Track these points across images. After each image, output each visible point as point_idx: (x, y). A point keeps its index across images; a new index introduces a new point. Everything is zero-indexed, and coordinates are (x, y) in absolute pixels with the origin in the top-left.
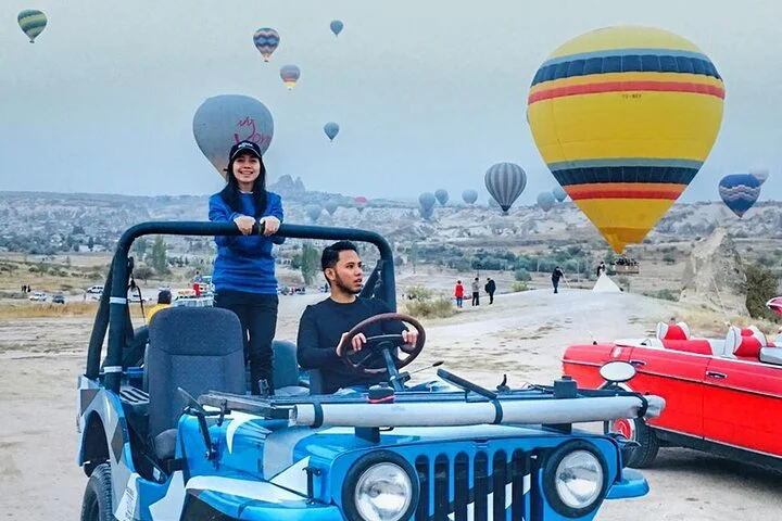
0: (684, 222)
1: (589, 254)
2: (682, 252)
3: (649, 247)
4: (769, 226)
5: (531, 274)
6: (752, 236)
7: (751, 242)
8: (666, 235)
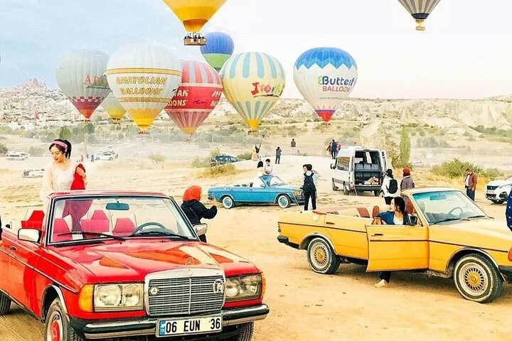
0: (298, 110)
1: (243, 130)
2: (299, 129)
3: (279, 126)
4: (348, 113)
5: (209, 143)
6: (338, 119)
7: (339, 123)
8: (287, 119)
